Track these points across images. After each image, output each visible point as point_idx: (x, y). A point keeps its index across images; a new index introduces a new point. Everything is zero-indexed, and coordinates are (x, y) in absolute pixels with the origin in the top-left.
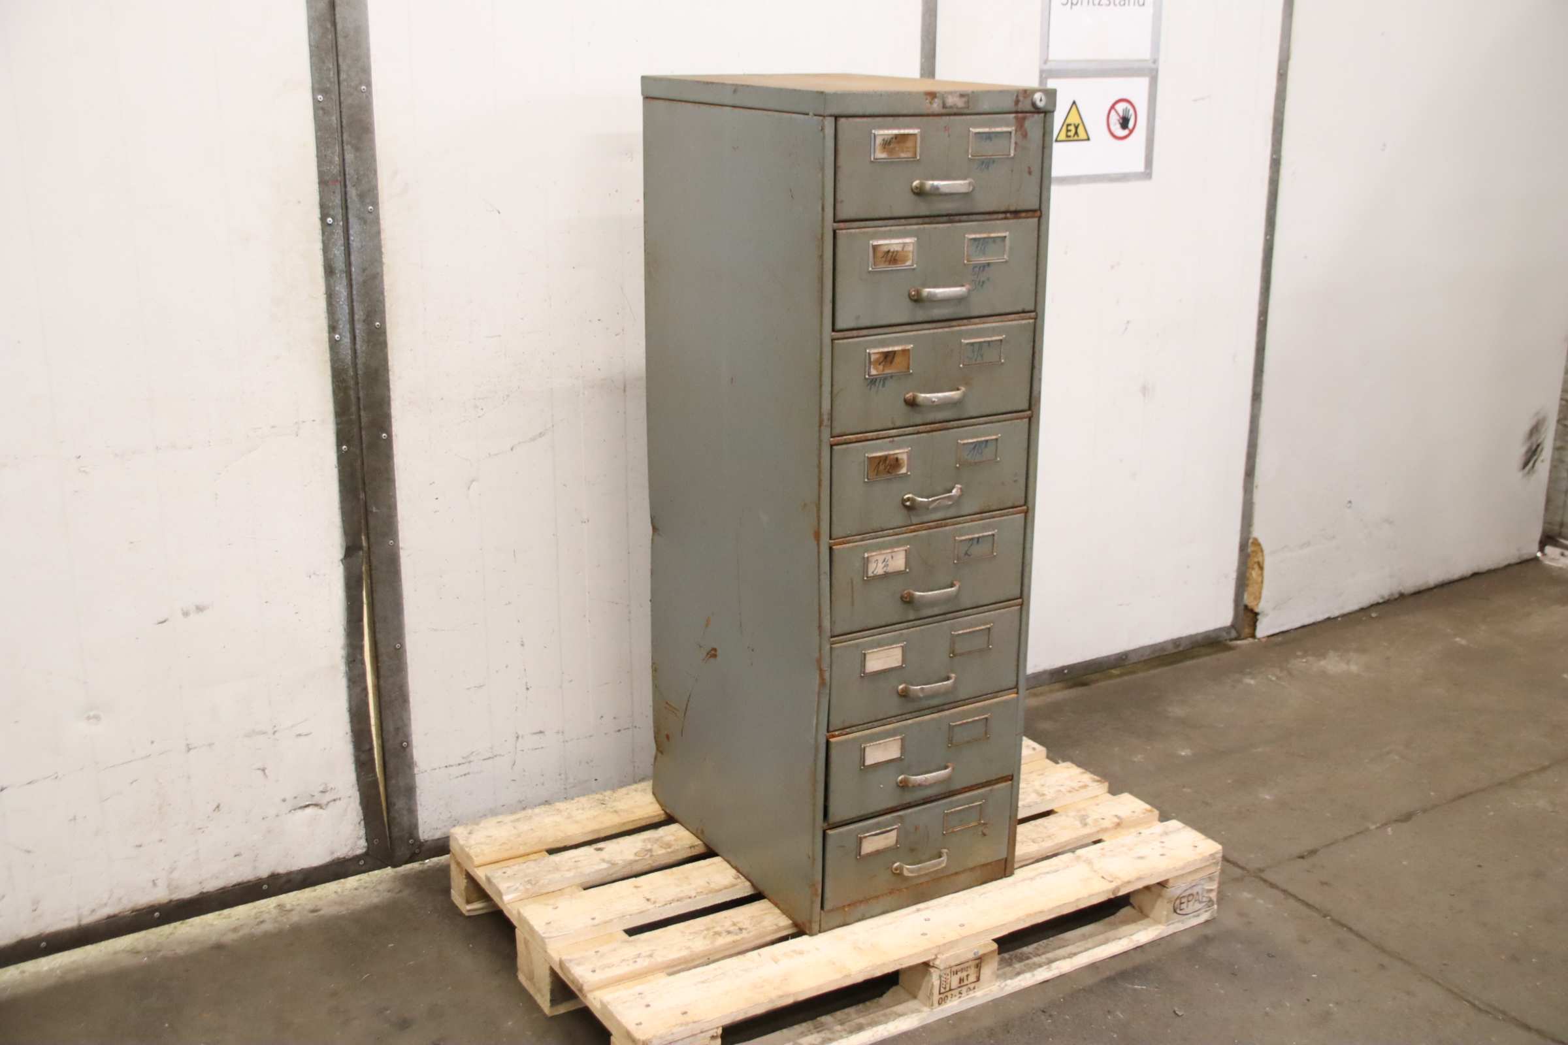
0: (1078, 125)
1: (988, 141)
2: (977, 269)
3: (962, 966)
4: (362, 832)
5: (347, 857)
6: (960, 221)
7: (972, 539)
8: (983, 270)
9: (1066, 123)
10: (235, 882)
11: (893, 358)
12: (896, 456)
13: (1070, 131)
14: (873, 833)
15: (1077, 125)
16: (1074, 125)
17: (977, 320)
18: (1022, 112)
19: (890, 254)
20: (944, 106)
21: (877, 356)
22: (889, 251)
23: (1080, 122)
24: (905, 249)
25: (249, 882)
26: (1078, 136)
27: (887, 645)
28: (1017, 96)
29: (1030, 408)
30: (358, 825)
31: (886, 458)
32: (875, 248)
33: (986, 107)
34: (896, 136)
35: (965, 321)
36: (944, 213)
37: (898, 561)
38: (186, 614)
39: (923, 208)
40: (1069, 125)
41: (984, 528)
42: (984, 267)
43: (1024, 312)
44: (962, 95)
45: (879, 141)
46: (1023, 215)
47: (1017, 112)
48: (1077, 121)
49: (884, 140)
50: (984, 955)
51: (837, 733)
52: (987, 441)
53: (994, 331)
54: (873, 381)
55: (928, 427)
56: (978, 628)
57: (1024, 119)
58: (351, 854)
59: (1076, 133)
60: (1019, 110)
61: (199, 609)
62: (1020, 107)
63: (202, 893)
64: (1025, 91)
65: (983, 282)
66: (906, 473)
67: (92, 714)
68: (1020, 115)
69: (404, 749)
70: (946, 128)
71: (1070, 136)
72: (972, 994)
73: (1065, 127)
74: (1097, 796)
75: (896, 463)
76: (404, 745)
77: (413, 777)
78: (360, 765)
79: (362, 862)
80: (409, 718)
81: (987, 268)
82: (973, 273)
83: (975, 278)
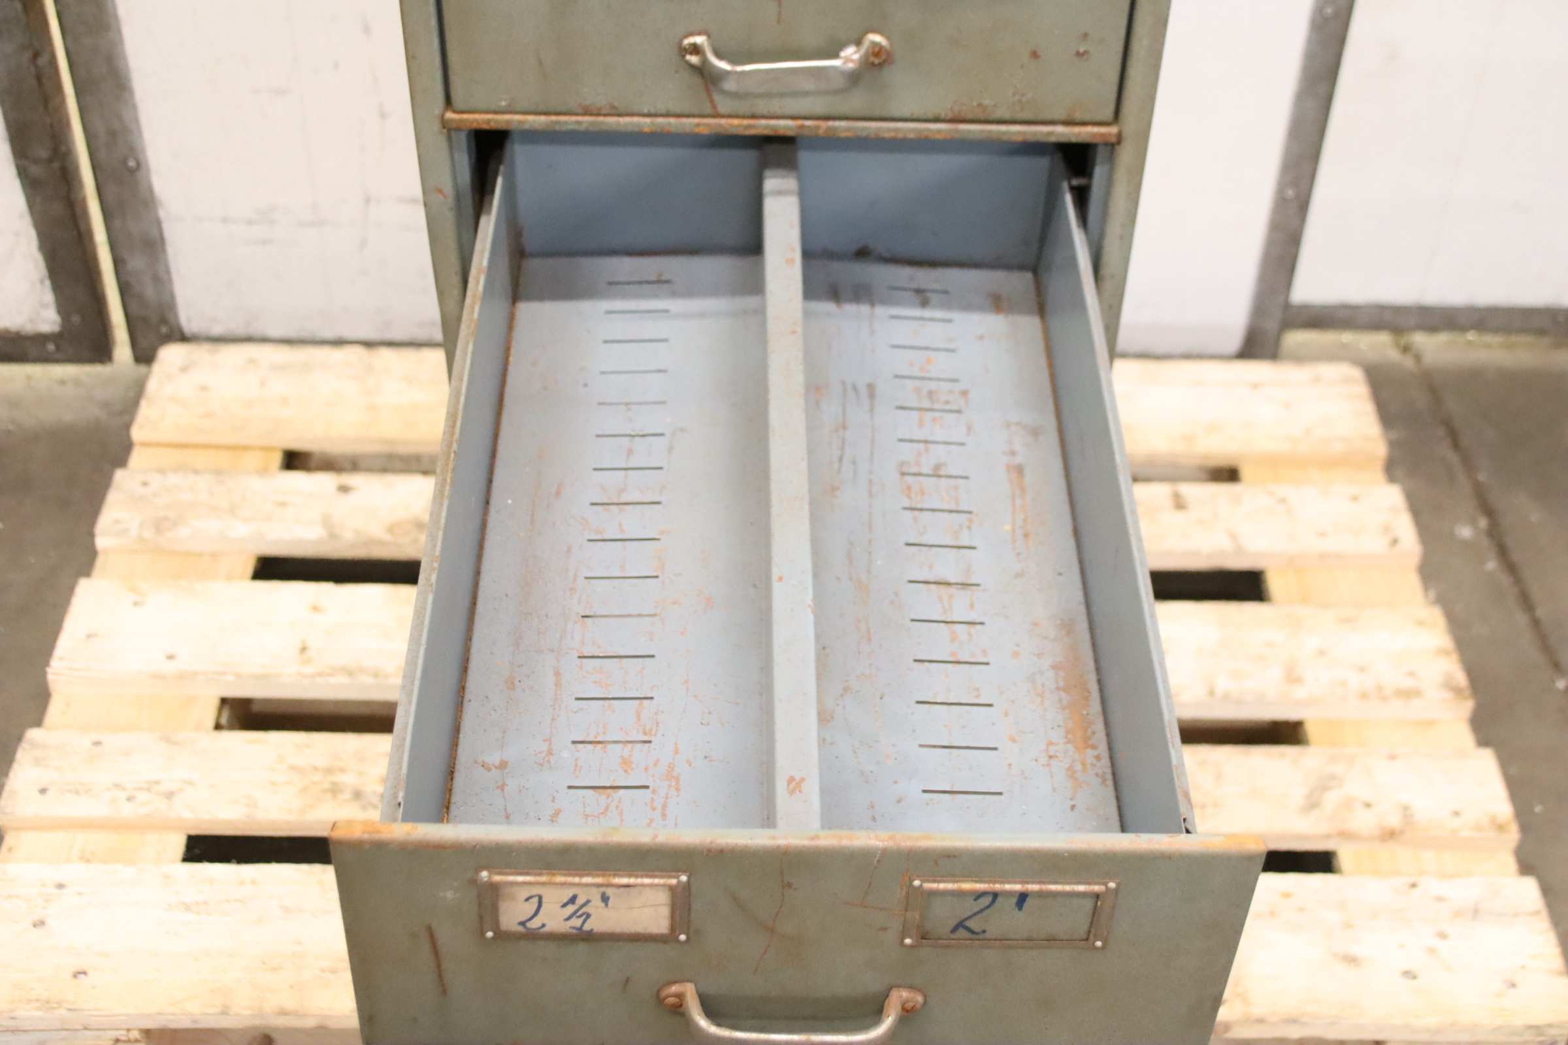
4: (49, 297)
5: (23, 333)
30: (38, 285)
58: (29, 328)
69: (133, 172)
74: (1431, 723)
76: (132, 163)
77: (158, 223)
78: (30, 184)
79: (51, 347)
80: (136, 121)
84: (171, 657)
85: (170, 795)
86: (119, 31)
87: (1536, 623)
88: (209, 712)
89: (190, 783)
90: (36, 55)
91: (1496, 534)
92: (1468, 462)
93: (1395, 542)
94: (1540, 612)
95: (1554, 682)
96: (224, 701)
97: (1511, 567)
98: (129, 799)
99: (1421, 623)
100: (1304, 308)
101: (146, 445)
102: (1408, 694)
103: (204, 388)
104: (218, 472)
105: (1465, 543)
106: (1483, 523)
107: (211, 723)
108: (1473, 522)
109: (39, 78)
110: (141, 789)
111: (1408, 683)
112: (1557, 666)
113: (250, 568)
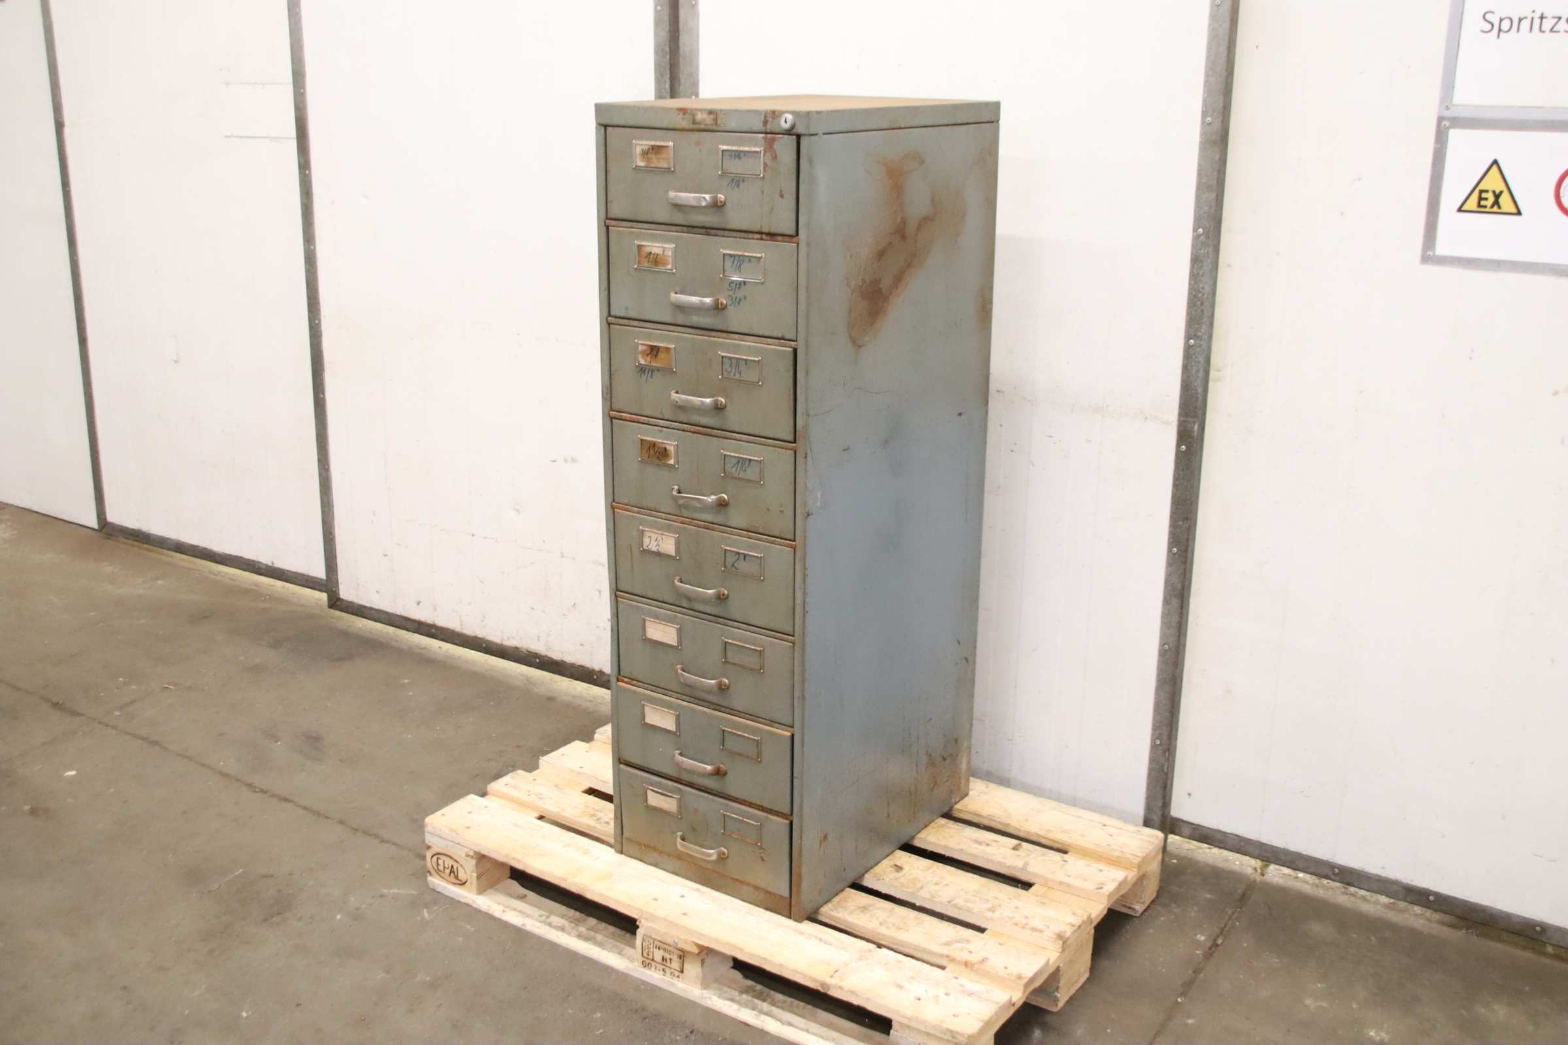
0: (1501, 192)
1: (737, 160)
2: (733, 285)
3: (665, 946)
6: (716, 235)
7: (739, 554)
8: (739, 288)
9: (1481, 187)
10: (580, 663)
11: (658, 352)
12: (663, 446)
13: (1486, 199)
14: (656, 789)
15: (1497, 192)
16: (1494, 192)
17: (737, 336)
18: (771, 133)
19: (652, 256)
20: (694, 122)
21: (644, 348)
22: (651, 253)
23: (1503, 188)
24: (665, 253)
25: (588, 668)
26: (1499, 207)
27: (664, 621)
28: (765, 116)
29: (795, 442)
31: (654, 444)
32: (640, 247)
33: (733, 124)
34: (653, 147)
35: (724, 335)
36: (700, 225)
37: (668, 545)
38: (566, 461)
39: (679, 218)
40: (1481, 192)
41: (752, 548)
42: (740, 284)
43: (783, 339)
44: (711, 112)
45: (638, 150)
46: (780, 238)
47: (766, 133)
48: (1499, 186)
49: (643, 150)
50: (689, 952)
51: (626, 680)
52: (750, 460)
53: (750, 350)
54: (642, 369)
55: (693, 428)
56: (747, 646)
57: (773, 140)
59: (1496, 203)
60: (768, 131)
61: (573, 460)
62: (769, 128)
63: (562, 661)
64: (774, 112)
65: (740, 300)
66: (674, 465)
67: (517, 507)
68: (769, 136)
70: (698, 144)
71: (1485, 207)
72: (675, 981)
73: (1476, 195)
75: (663, 454)
81: (743, 285)
82: (730, 288)
83: (731, 293)
85: (541, 799)
89: (550, 798)
92: (1235, 917)
93: (1100, 888)
94: (1199, 976)
98: (529, 795)
105: (1197, 941)
110: (535, 794)
112: (1185, 993)
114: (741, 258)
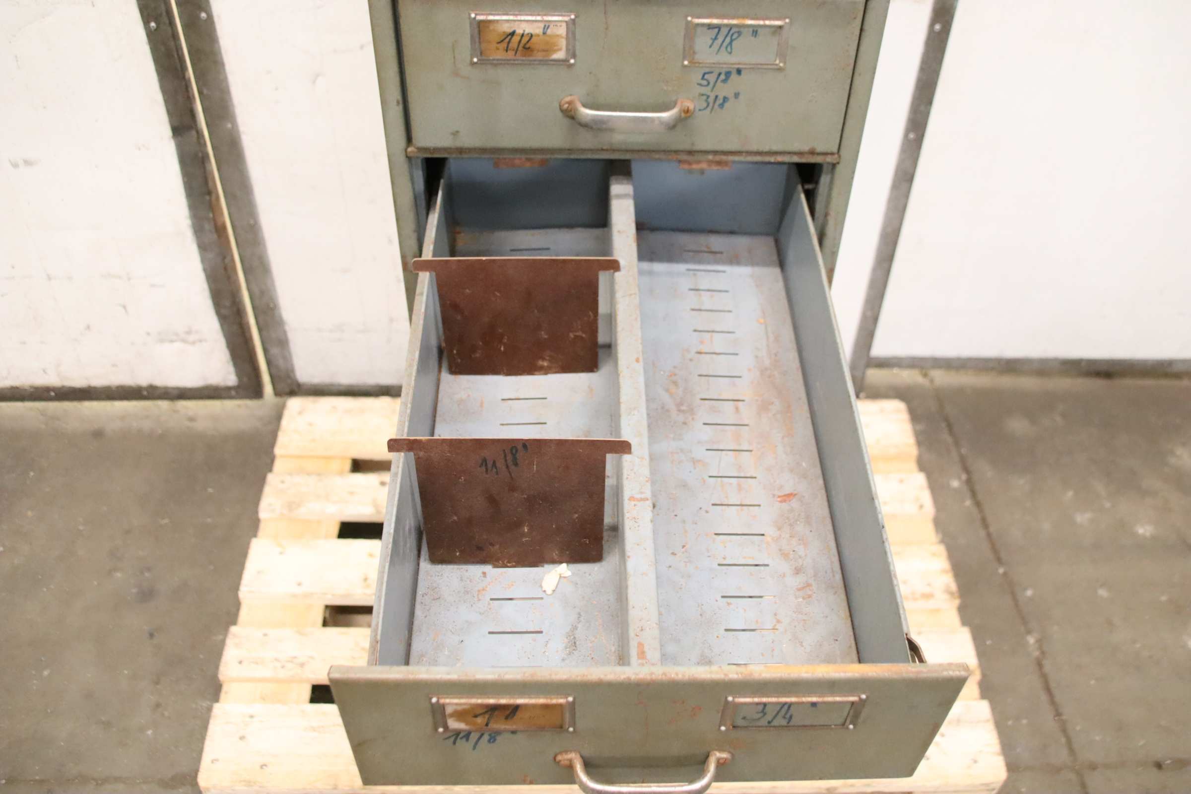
2: (712, 78)
4: (232, 369)
5: (220, 386)
8: (725, 81)
10: (118, 384)
19: (516, 39)
22: (513, 34)
24: (549, 32)
25: (130, 387)
32: (481, 28)
42: (728, 74)
58: (223, 384)
61: (27, 163)
63: (90, 386)
65: (725, 99)
74: (939, 611)
76: (272, 305)
77: (285, 332)
78: (222, 318)
79: (233, 393)
80: (273, 285)
81: (734, 76)
82: (705, 83)
83: (706, 90)
84: (299, 584)
85: (302, 665)
86: (264, 246)
87: (989, 535)
88: (318, 615)
89: (312, 658)
90: (224, 258)
91: (969, 482)
92: (957, 444)
93: (921, 507)
94: (992, 529)
95: (997, 569)
96: (327, 607)
97: (978, 504)
98: (283, 667)
99: (934, 555)
100: (877, 359)
101: (282, 456)
102: (928, 596)
103: (311, 424)
104: (319, 475)
105: (955, 490)
106: (964, 477)
107: (320, 620)
108: (959, 478)
109: (225, 269)
110: (289, 661)
111: (927, 590)
112: (999, 560)
113: (336, 530)
114: (734, 32)
